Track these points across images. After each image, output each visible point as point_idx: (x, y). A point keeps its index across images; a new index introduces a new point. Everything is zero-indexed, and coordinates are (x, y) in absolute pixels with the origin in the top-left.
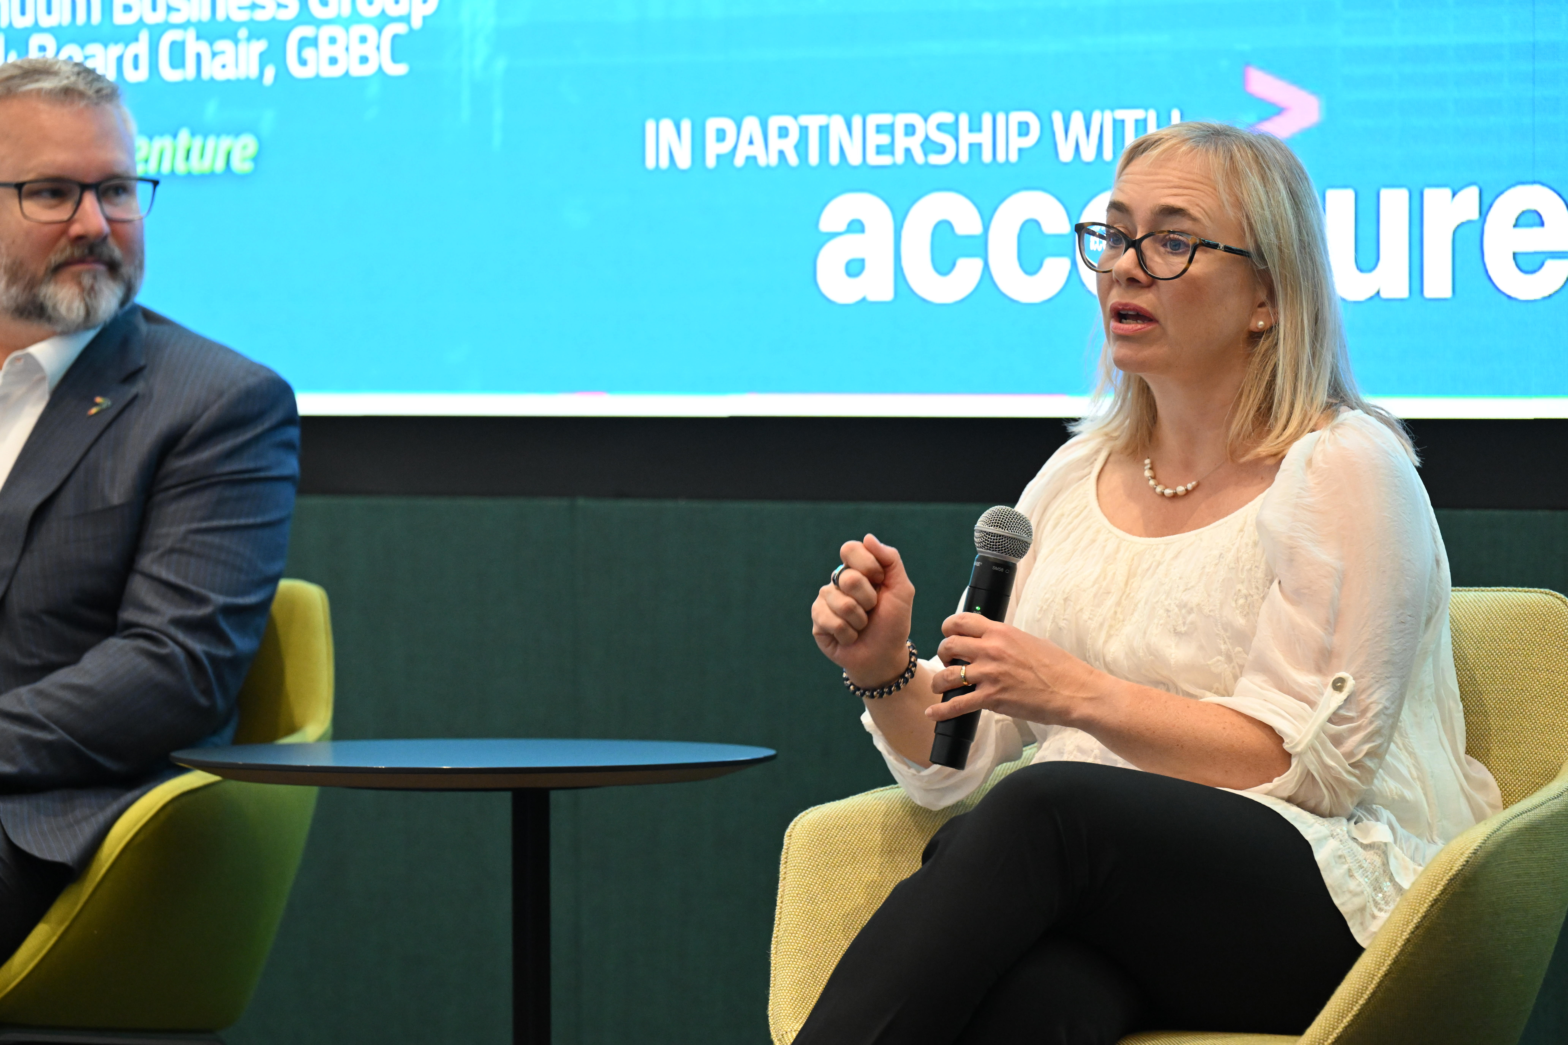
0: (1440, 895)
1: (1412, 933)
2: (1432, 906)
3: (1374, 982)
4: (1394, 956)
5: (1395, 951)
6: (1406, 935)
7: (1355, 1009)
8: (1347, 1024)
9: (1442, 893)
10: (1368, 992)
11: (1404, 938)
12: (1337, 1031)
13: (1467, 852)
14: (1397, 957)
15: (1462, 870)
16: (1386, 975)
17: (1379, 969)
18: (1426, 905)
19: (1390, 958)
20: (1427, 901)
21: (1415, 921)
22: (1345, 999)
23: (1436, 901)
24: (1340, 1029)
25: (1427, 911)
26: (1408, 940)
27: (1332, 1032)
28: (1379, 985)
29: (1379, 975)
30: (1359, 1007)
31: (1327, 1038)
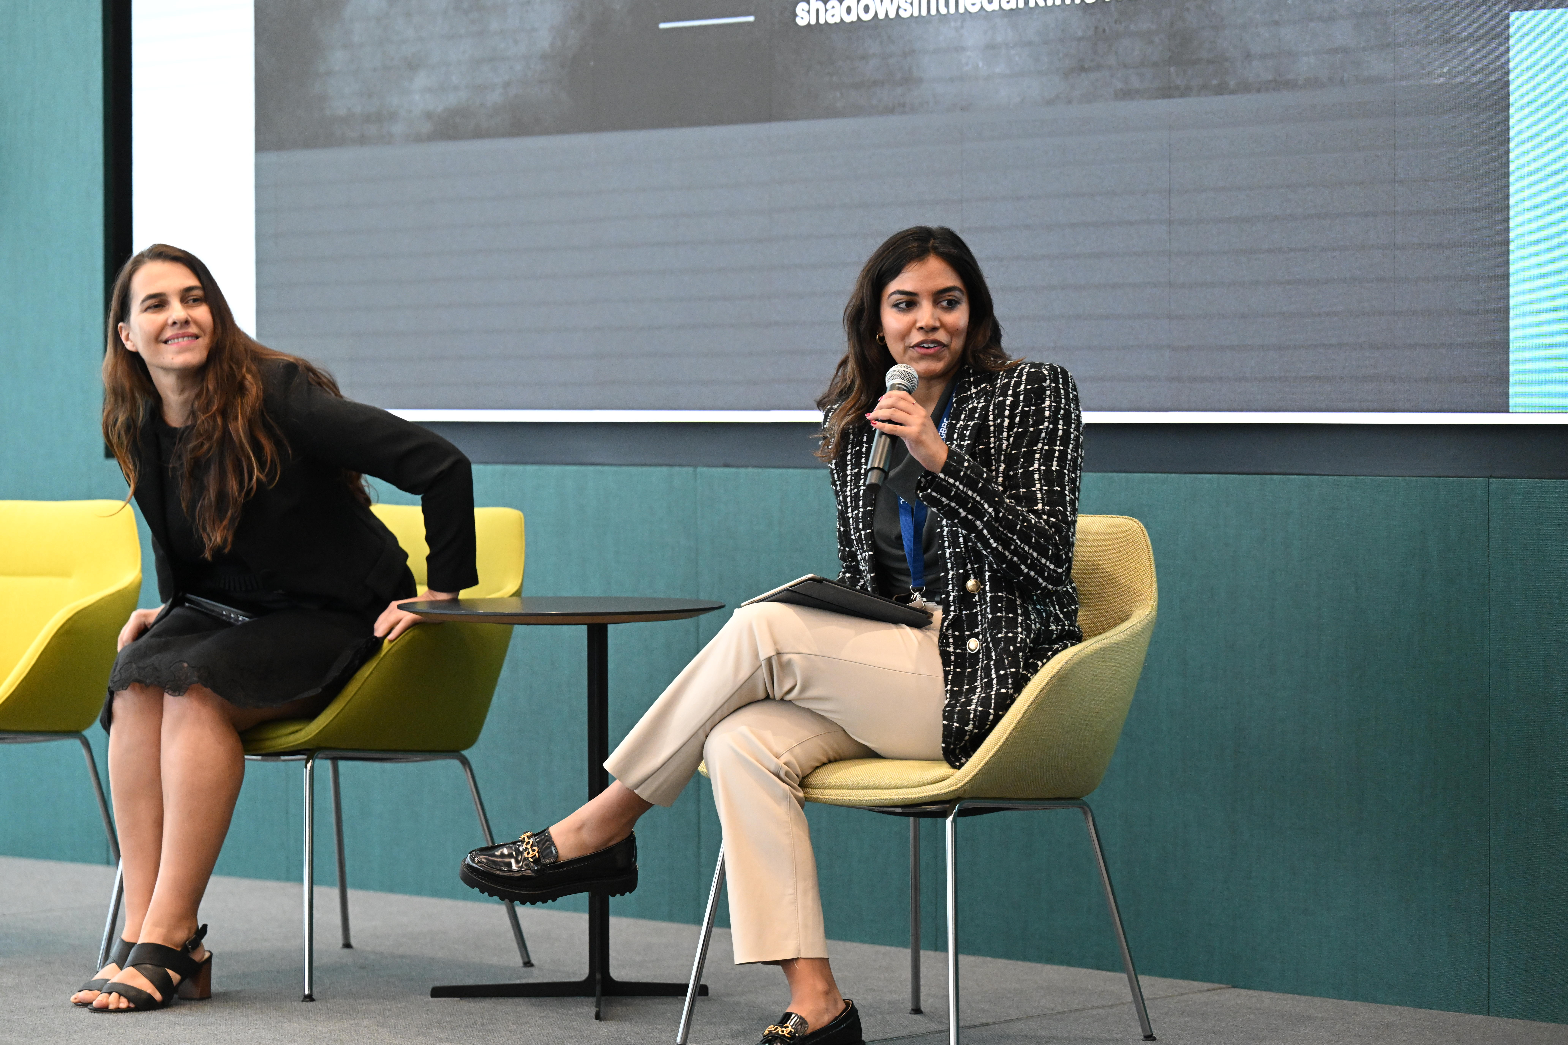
0: (1045, 686)
1: (1029, 706)
2: (1041, 691)
3: (1007, 733)
4: (1018, 719)
5: (1019, 716)
6: (1025, 708)
7: (996, 747)
8: (991, 756)
9: (1047, 685)
10: (1003, 739)
11: (1024, 709)
12: (986, 760)
13: (1062, 662)
14: (1020, 719)
15: (1058, 672)
16: (1014, 729)
17: (1010, 726)
18: (1037, 691)
19: (1016, 720)
20: (1038, 689)
21: (1031, 700)
22: (991, 742)
23: (1043, 689)
24: (987, 759)
25: (1038, 694)
26: (1027, 710)
27: (983, 760)
28: (1010, 734)
29: (1010, 729)
30: (998, 747)
31: (980, 763)
